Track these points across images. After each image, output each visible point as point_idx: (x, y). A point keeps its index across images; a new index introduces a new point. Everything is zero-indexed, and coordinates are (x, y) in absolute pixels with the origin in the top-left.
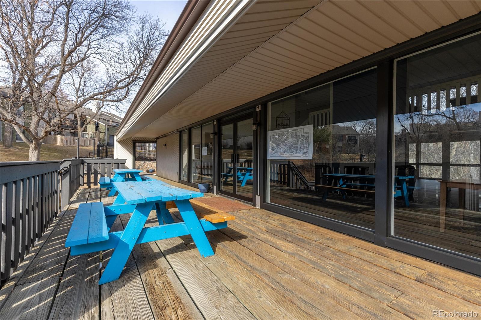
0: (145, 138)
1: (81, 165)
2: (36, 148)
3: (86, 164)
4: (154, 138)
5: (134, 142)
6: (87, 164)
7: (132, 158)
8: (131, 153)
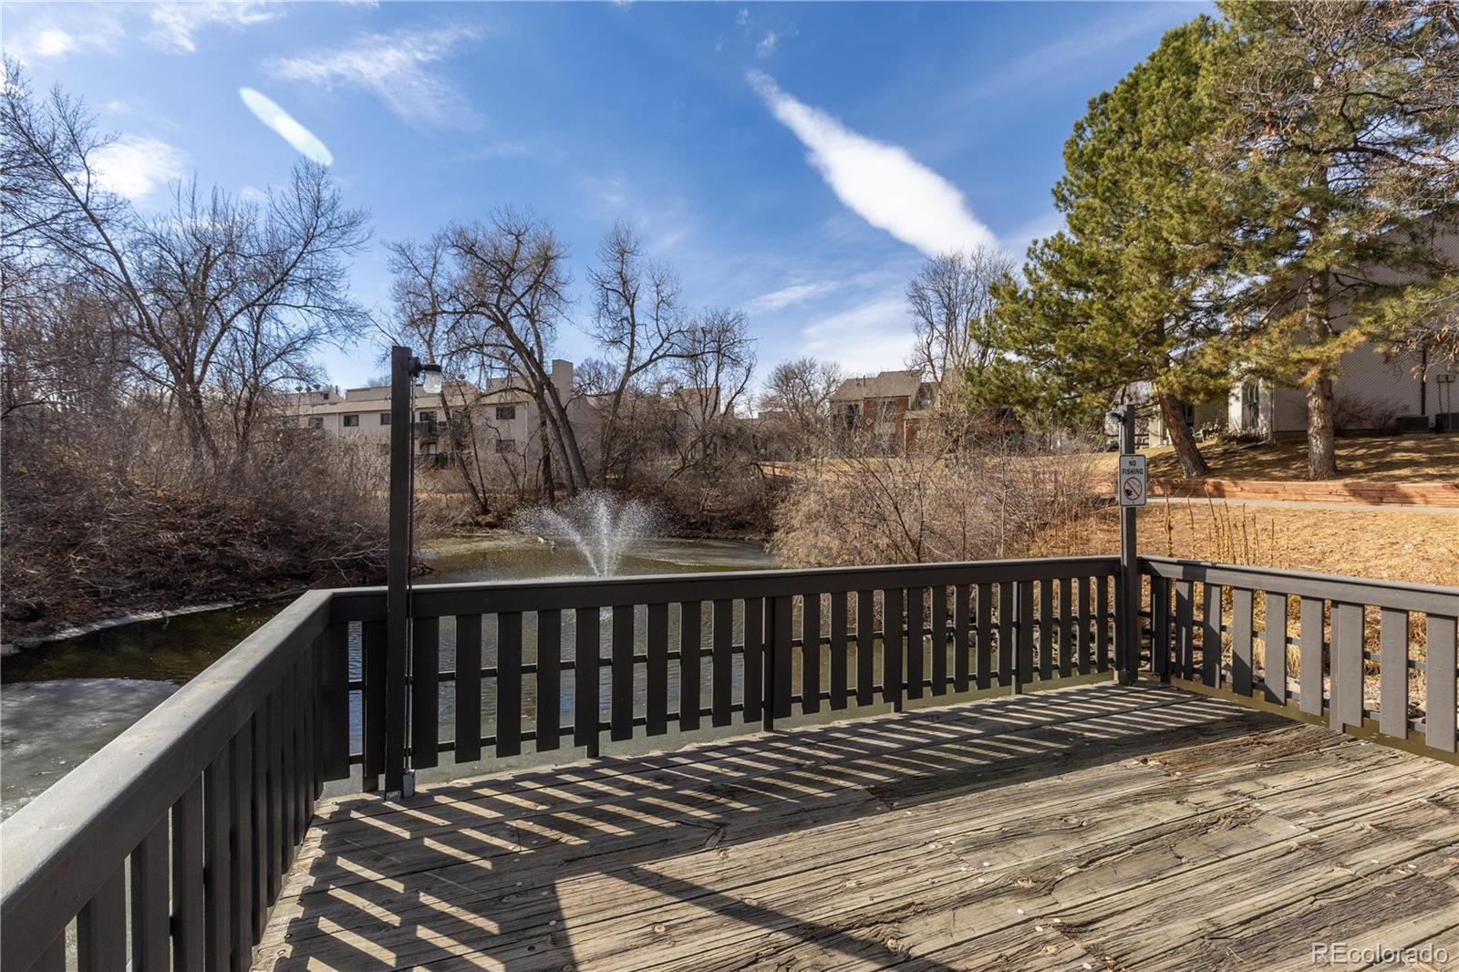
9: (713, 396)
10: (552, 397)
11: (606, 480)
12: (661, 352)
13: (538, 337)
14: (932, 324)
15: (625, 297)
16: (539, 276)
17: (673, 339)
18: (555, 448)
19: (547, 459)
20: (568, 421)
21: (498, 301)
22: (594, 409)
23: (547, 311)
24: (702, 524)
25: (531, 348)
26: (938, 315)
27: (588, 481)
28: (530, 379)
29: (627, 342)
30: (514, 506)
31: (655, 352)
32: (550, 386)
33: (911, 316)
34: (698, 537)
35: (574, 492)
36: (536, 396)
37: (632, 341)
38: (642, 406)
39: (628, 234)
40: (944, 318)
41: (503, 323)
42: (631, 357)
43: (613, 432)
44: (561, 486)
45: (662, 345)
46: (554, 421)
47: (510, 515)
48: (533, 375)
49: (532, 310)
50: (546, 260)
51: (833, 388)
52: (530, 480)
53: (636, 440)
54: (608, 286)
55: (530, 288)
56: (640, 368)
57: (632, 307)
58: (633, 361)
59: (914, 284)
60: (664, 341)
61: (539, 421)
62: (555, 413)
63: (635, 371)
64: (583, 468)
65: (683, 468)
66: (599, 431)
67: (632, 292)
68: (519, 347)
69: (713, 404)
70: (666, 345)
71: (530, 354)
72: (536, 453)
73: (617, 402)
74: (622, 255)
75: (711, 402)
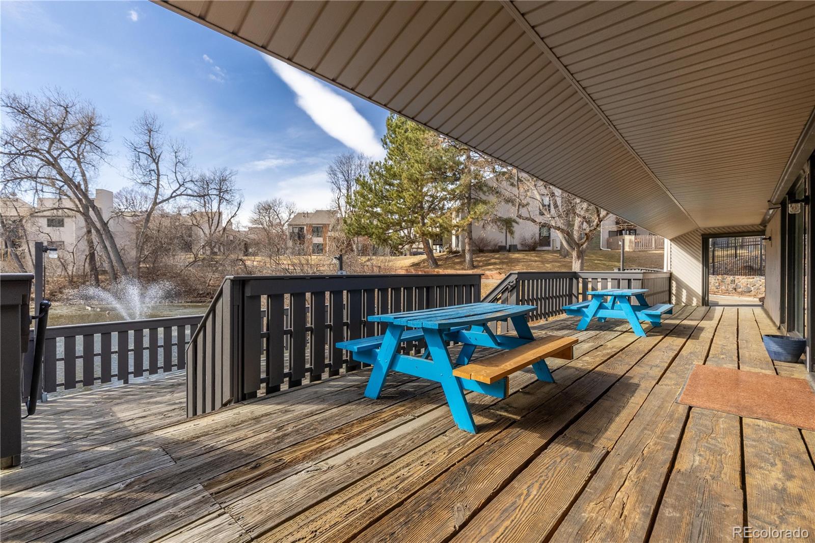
0: (733, 227)
1: (574, 280)
2: (578, 257)
3: (581, 280)
4: (757, 225)
5: (705, 238)
6: (583, 279)
7: (701, 270)
8: (698, 260)
9: (216, 218)
10: (97, 215)
11: (139, 268)
12: (178, 192)
13: (84, 175)
14: (340, 189)
15: (152, 158)
16: (85, 135)
17: (187, 185)
18: (98, 248)
19: (92, 256)
20: (109, 231)
21: (49, 149)
22: (130, 223)
23: (90, 156)
24: (208, 294)
25: (79, 183)
26: (343, 185)
27: (125, 269)
28: (78, 202)
29: (154, 184)
30: (64, 287)
31: (174, 192)
32: (94, 208)
33: (330, 184)
34: (204, 302)
35: (115, 277)
36: (83, 214)
37: (158, 184)
38: (166, 222)
39: (154, 120)
40: (345, 186)
41: (53, 163)
42: (157, 193)
43: (144, 238)
44: (104, 272)
45: (179, 188)
46: (98, 231)
47: (61, 293)
48: (80, 200)
49: (79, 155)
50: (89, 126)
51: (292, 216)
52: (78, 269)
53: (162, 244)
54: (140, 150)
55: (77, 142)
56: (163, 201)
57: (157, 164)
58: (159, 196)
59: (331, 167)
60: (180, 186)
61: (85, 230)
62: (98, 225)
63: (160, 203)
64: (122, 260)
65: (195, 261)
66: (134, 237)
67: (158, 155)
68: (68, 181)
69: (217, 223)
70: (182, 189)
71: (78, 187)
72: (84, 251)
73: (147, 220)
74: (150, 132)
75: (215, 221)
